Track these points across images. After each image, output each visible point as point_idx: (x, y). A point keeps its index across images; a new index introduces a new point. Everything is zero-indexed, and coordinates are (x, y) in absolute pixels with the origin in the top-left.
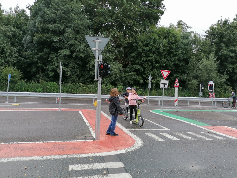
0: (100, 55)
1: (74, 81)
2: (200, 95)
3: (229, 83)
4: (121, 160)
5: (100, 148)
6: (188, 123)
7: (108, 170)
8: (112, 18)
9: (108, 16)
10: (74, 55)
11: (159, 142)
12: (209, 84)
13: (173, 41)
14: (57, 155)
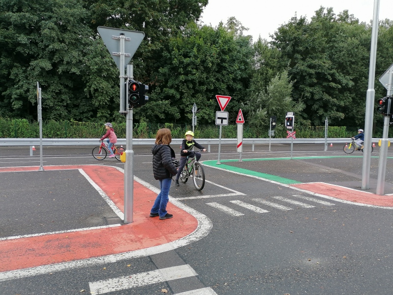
0: (128, 66)
1: (60, 115)
2: (270, 135)
3: (305, 115)
4: (185, 262)
5: (140, 240)
6: (267, 180)
7: (168, 286)
8: (123, 5)
9: (117, 3)
10: (60, 70)
11: (237, 218)
12: (286, 116)
13: (225, 49)
14: (58, 262)
